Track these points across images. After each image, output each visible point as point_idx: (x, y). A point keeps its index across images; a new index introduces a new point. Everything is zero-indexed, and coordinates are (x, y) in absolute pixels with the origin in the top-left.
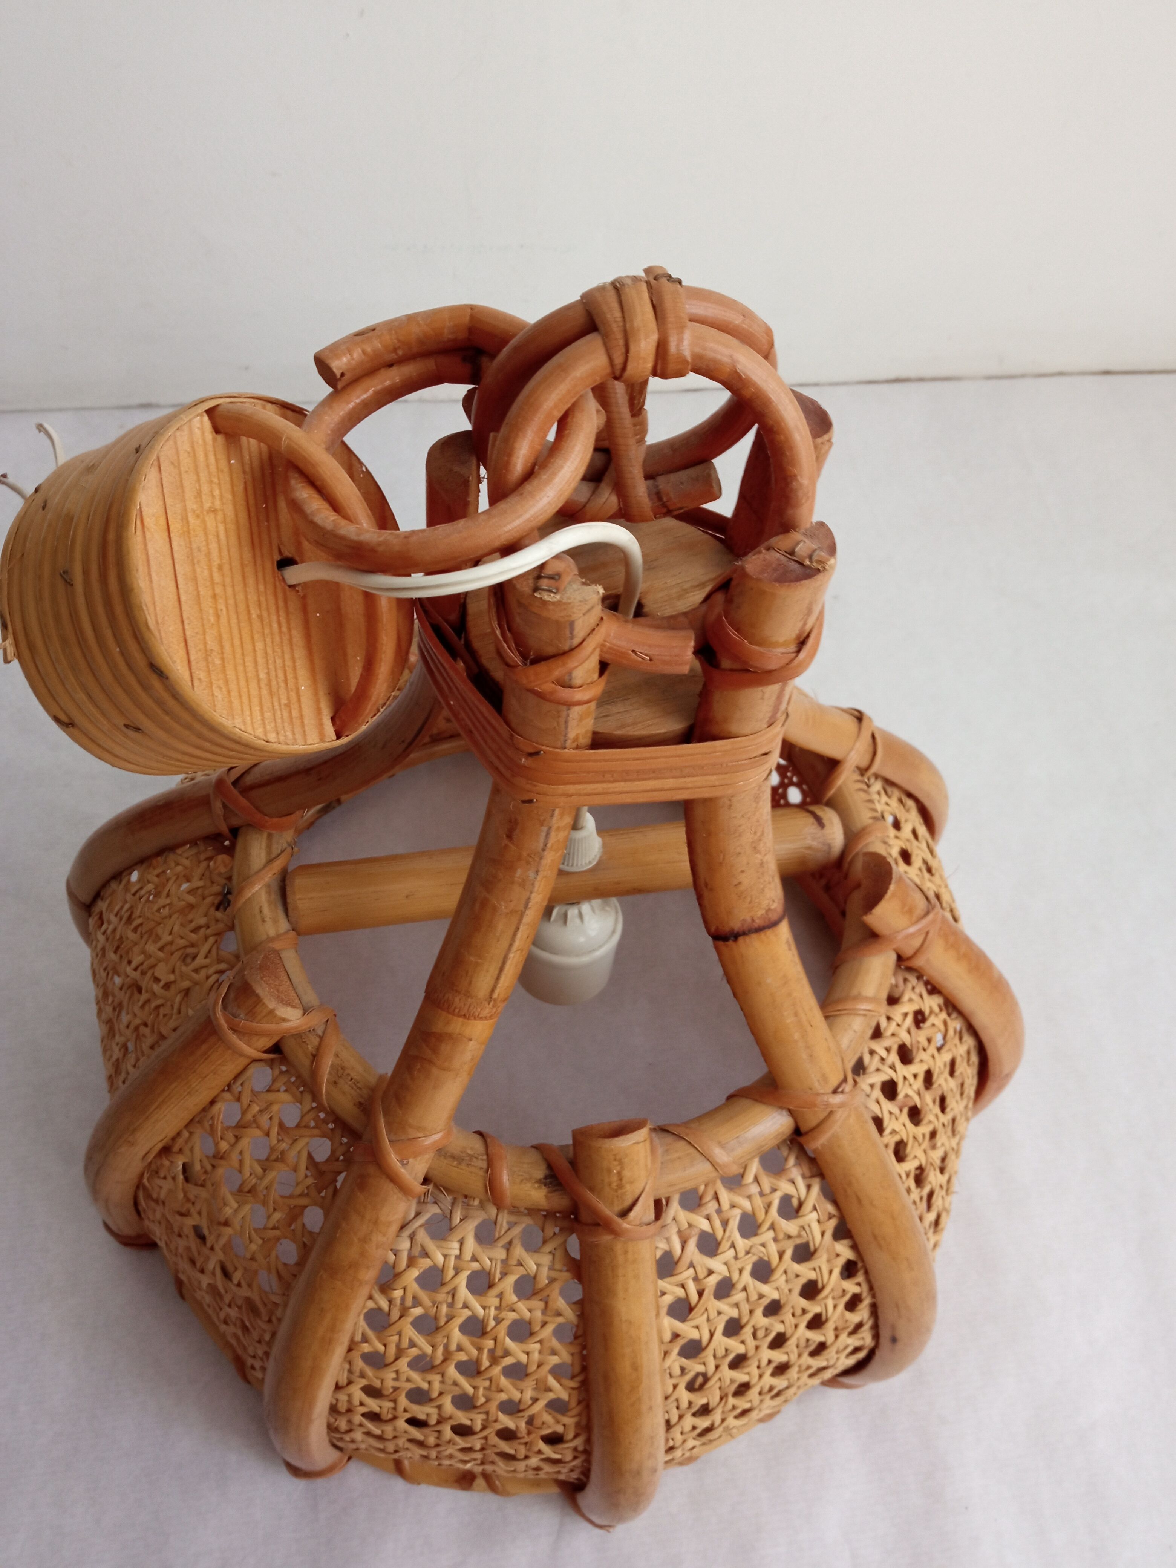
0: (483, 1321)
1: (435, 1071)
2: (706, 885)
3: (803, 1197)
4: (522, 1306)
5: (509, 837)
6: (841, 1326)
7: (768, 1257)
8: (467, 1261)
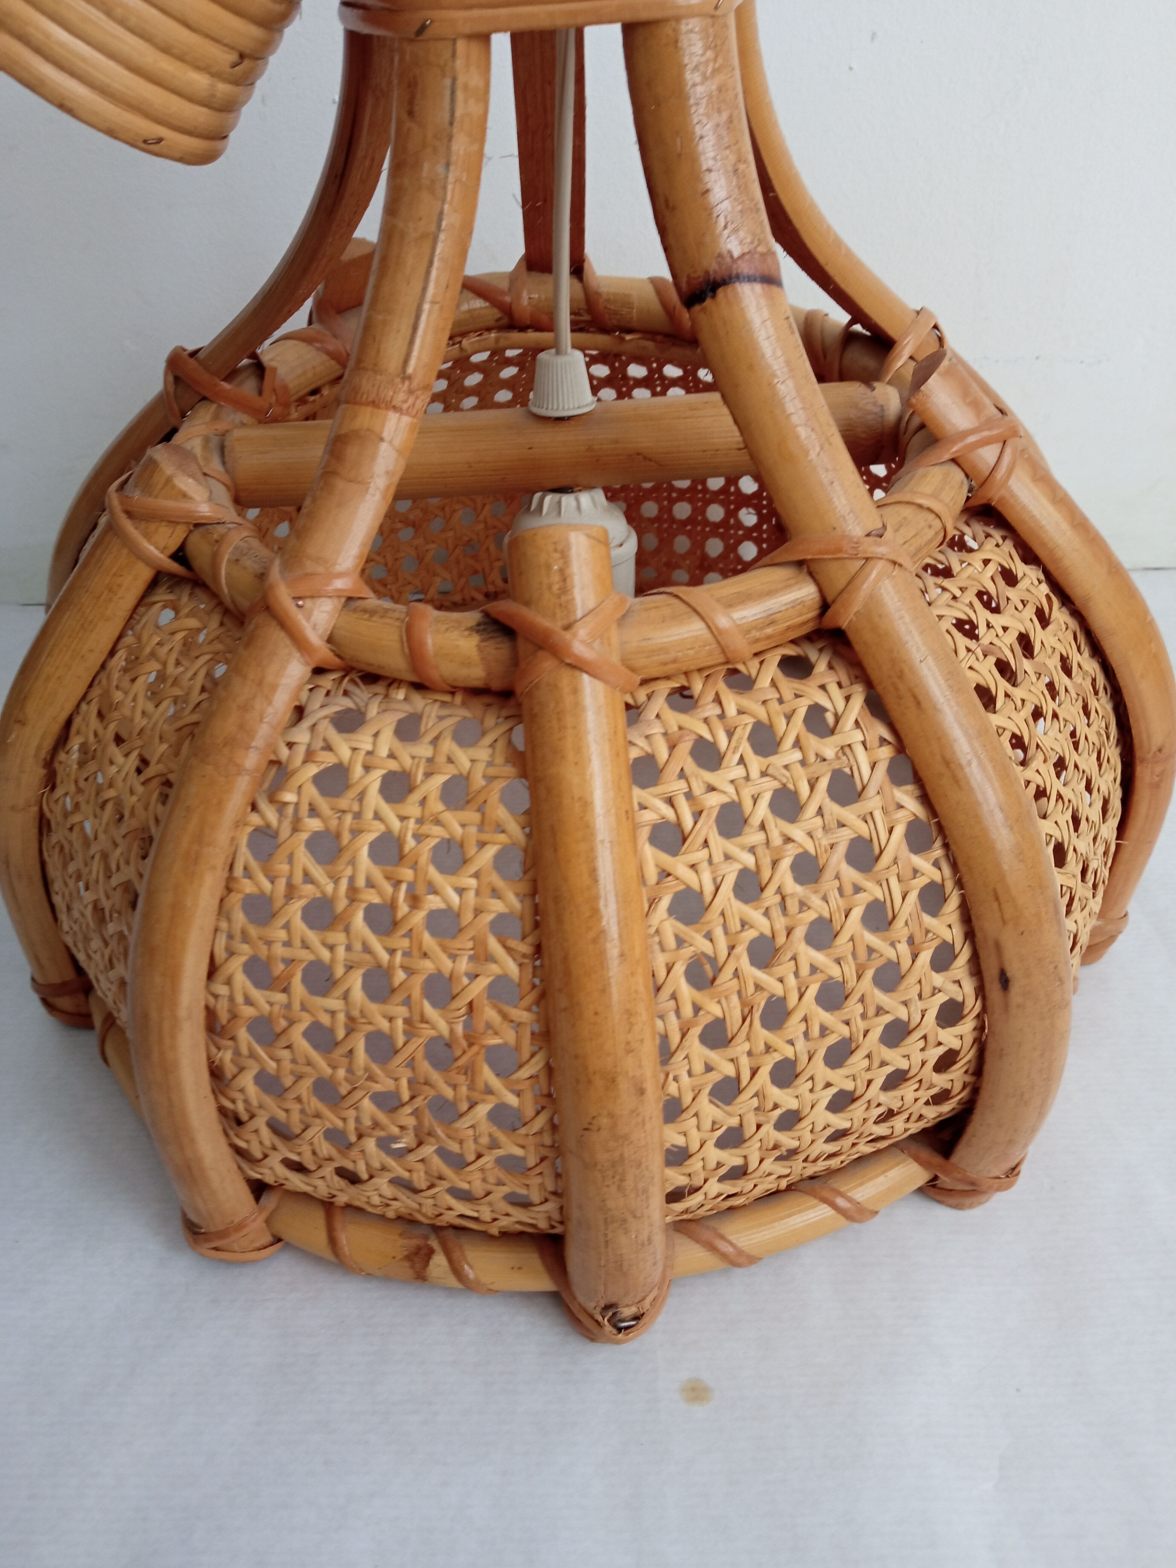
0: (399, 838)
1: (340, 484)
2: (667, 202)
3: (840, 709)
4: (452, 820)
5: (411, 113)
6: (918, 939)
7: (794, 785)
8: (381, 758)
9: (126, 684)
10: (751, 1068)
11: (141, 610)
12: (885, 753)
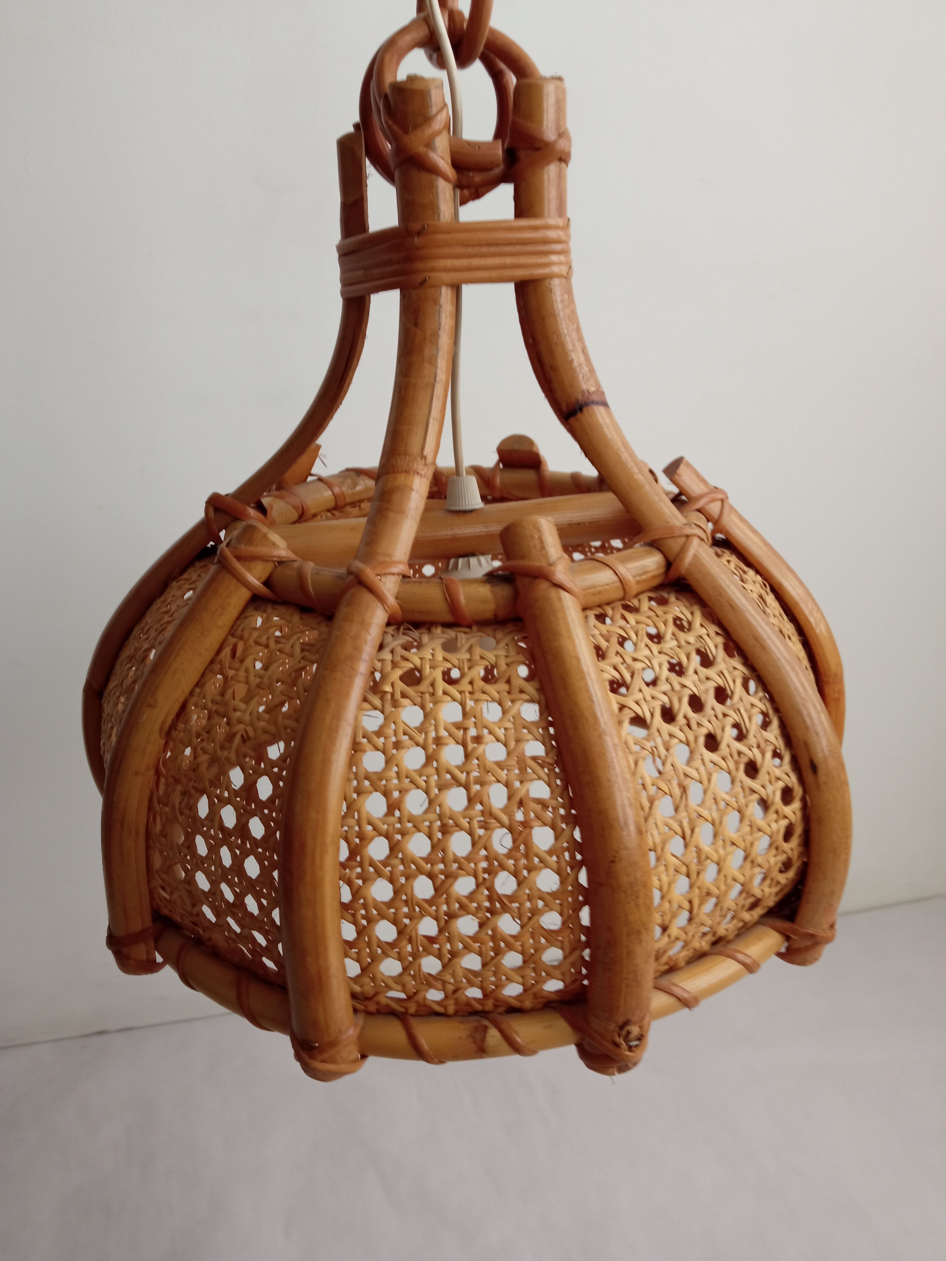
1: (393, 514)
3: (690, 618)
4: (492, 688)
5: (416, 324)
6: (763, 745)
7: (678, 658)
8: (440, 661)
9: (236, 664)
10: (690, 829)
11: (238, 623)
12: (720, 640)
